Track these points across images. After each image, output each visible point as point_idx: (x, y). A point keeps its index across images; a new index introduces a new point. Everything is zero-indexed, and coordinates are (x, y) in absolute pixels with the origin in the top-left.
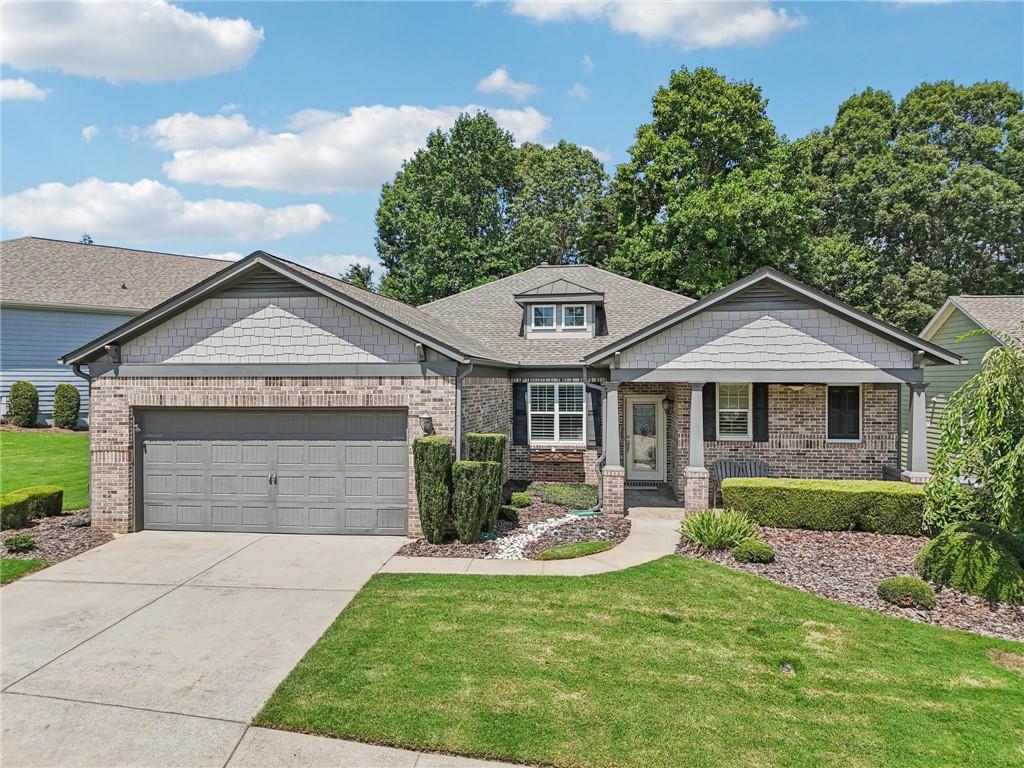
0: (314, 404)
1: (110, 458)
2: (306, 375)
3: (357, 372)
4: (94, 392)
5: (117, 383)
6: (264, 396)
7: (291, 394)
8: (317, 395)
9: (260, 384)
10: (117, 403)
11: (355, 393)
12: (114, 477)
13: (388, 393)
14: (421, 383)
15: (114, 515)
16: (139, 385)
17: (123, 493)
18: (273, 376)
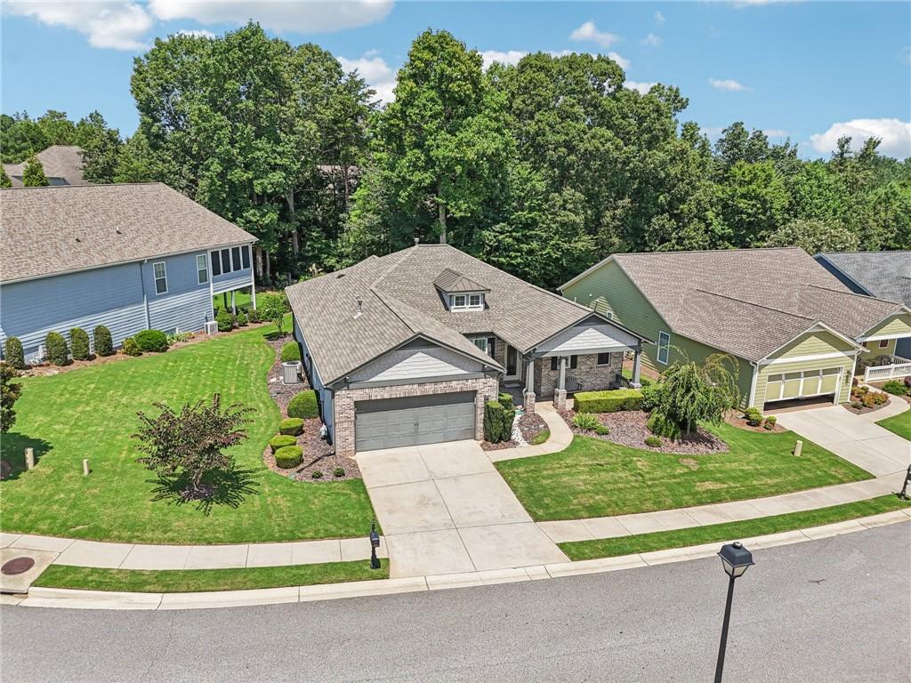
0: (439, 392)
1: (345, 425)
2: (436, 380)
3: (457, 378)
4: (336, 397)
5: (348, 392)
6: (417, 391)
7: (430, 389)
8: (441, 388)
9: (416, 386)
10: (348, 401)
11: (456, 386)
12: (347, 433)
13: (470, 385)
14: (483, 380)
15: (347, 449)
16: (359, 392)
17: (351, 439)
18: (421, 382)
